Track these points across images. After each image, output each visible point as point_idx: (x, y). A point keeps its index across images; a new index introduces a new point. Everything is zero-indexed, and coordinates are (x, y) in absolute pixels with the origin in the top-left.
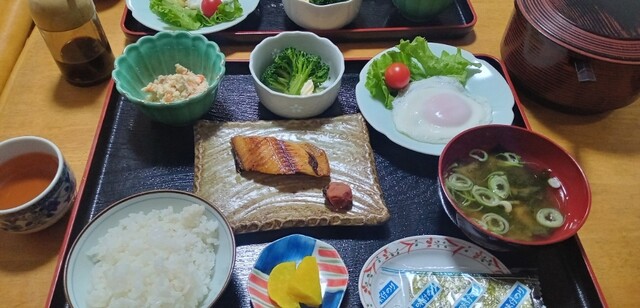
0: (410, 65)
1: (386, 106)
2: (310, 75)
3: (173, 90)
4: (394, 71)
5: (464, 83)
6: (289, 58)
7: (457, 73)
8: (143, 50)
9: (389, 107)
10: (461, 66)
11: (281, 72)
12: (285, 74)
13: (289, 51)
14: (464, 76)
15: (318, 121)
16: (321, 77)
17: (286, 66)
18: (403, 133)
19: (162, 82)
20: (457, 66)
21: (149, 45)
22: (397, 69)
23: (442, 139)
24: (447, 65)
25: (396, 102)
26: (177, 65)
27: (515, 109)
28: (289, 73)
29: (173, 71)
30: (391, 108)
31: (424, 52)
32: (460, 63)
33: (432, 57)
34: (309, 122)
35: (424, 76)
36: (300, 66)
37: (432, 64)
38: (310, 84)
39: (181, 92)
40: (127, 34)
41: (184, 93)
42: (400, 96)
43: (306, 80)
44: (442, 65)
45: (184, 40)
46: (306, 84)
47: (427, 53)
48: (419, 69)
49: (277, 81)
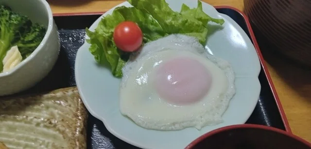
0: (146, 22)
1: (114, 74)
4: (123, 31)
5: (204, 44)
7: (197, 31)
9: (117, 74)
10: (201, 23)
14: (204, 34)
15: (22, 100)
16: (31, 42)
18: (126, 116)
20: (197, 22)
22: (127, 29)
23: (174, 124)
24: (186, 21)
25: (127, 68)
27: (262, 77)
30: (120, 76)
31: (160, 7)
32: (200, 19)
33: (169, 13)
35: (162, 34)
37: (169, 21)
38: (14, 51)
42: (132, 60)
43: (8, 48)
44: (180, 21)
46: (9, 52)
47: (164, 8)
48: (156, 25)
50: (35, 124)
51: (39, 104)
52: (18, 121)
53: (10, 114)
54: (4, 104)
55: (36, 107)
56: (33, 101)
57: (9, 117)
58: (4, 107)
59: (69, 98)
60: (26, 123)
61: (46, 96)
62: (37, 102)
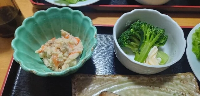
2: (156, 43)
3: (58, 52)
6: (141, 30)
8: (38, 21)
11: (133, 38)
12: (136, 40)
13: (143, 25)
17: (138, 35)
19: (50, 45)
21: (42, 17)
26: (62, 30)
28: (139, 40)
29: (59, 35)
34: (155, 79)
36: (148, 35)
38: (155, 49)
39: (64, 53)
40: (33, 4)
41: (66, 54)
45: (67, 14)
46: (152, 49)
49: (129, 44)
50: (173, 94)
51: (172, 82)
52: (162, 91)
53: (156, 86)
54: (152, 80)
55: (170, 83)
56: (168, 80)
57: (156, 88)
58: (152, 82)
59: (189, 80)
60: (167, 92)
61: (175, 77)
62: (170, 80)
